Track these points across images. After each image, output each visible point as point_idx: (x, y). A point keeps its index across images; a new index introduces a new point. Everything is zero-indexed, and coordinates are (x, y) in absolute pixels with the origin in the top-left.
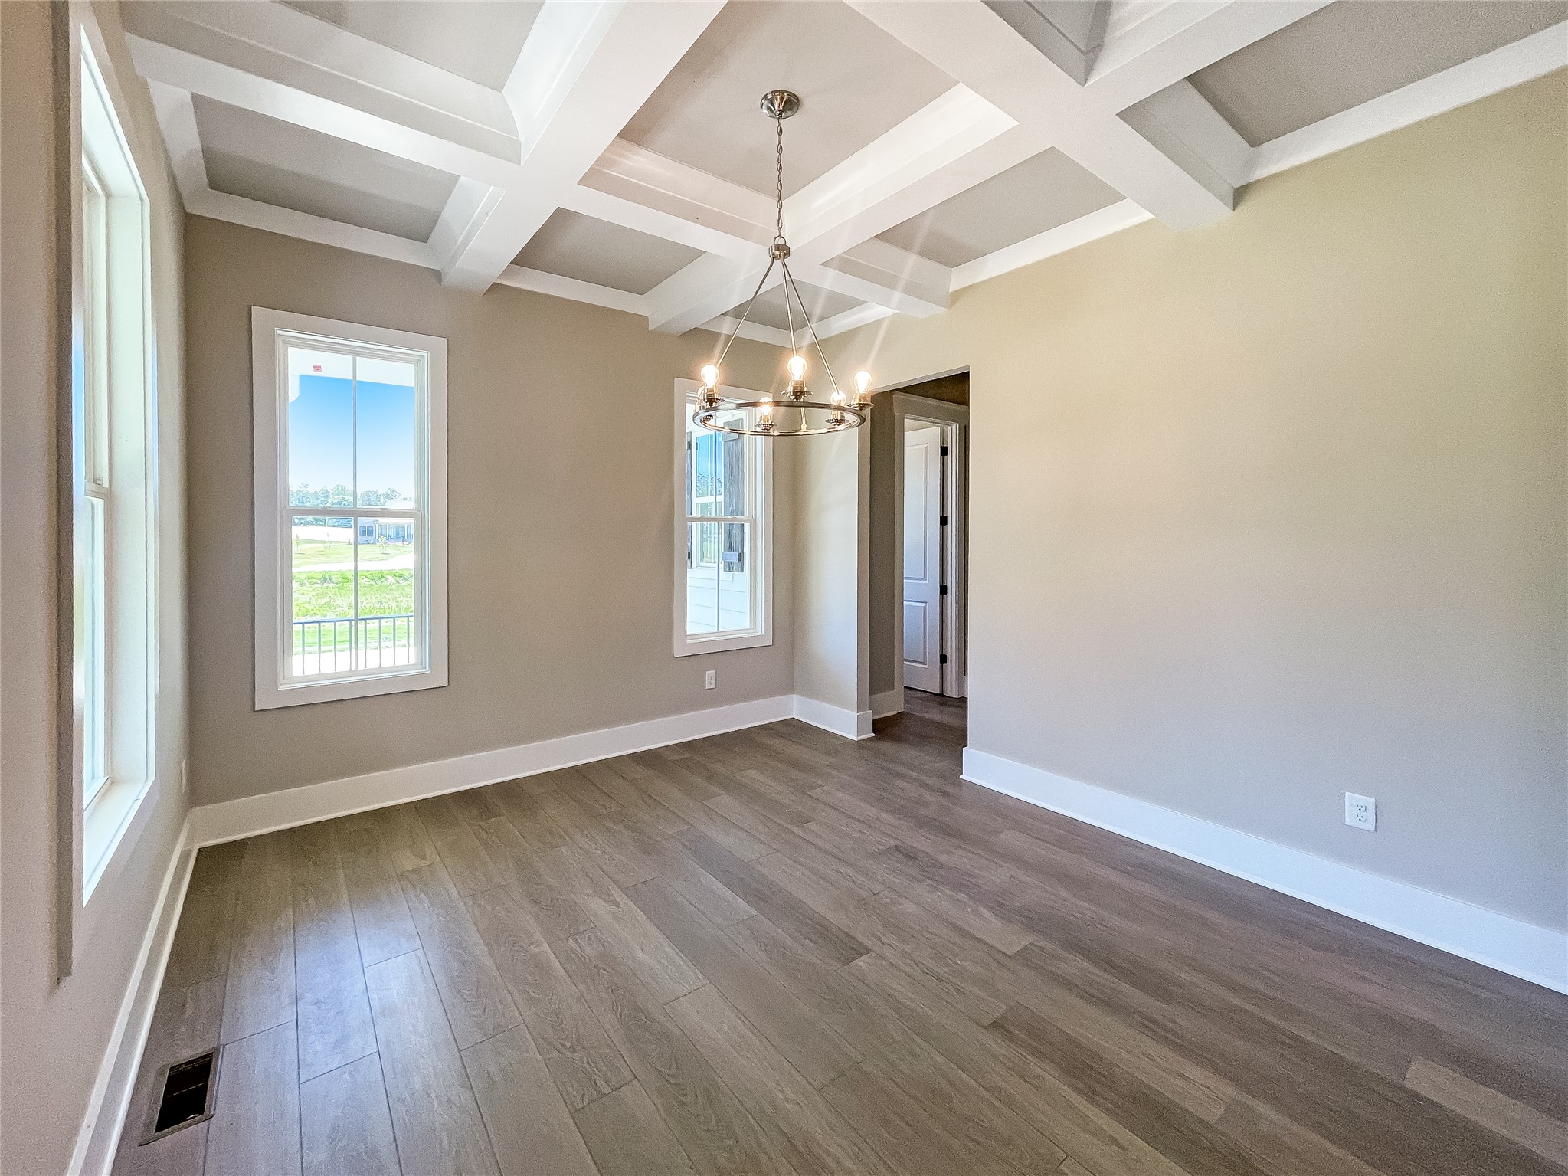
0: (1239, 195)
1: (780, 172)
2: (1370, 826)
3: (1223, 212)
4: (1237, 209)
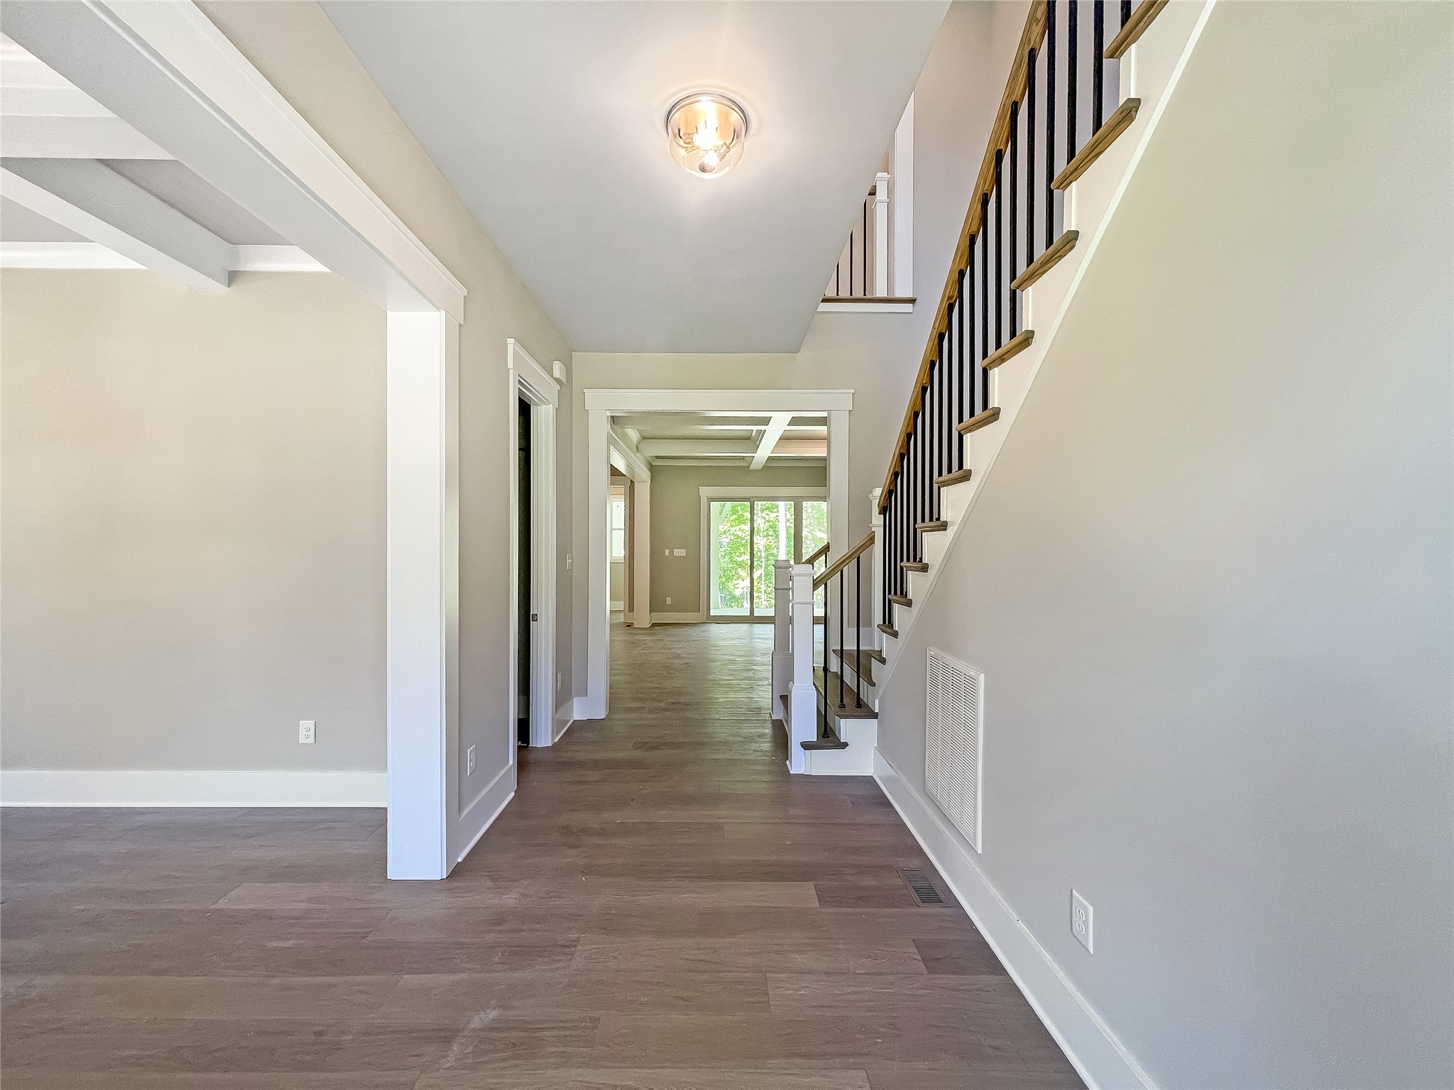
0: (233, 277)
4: (232, 287)
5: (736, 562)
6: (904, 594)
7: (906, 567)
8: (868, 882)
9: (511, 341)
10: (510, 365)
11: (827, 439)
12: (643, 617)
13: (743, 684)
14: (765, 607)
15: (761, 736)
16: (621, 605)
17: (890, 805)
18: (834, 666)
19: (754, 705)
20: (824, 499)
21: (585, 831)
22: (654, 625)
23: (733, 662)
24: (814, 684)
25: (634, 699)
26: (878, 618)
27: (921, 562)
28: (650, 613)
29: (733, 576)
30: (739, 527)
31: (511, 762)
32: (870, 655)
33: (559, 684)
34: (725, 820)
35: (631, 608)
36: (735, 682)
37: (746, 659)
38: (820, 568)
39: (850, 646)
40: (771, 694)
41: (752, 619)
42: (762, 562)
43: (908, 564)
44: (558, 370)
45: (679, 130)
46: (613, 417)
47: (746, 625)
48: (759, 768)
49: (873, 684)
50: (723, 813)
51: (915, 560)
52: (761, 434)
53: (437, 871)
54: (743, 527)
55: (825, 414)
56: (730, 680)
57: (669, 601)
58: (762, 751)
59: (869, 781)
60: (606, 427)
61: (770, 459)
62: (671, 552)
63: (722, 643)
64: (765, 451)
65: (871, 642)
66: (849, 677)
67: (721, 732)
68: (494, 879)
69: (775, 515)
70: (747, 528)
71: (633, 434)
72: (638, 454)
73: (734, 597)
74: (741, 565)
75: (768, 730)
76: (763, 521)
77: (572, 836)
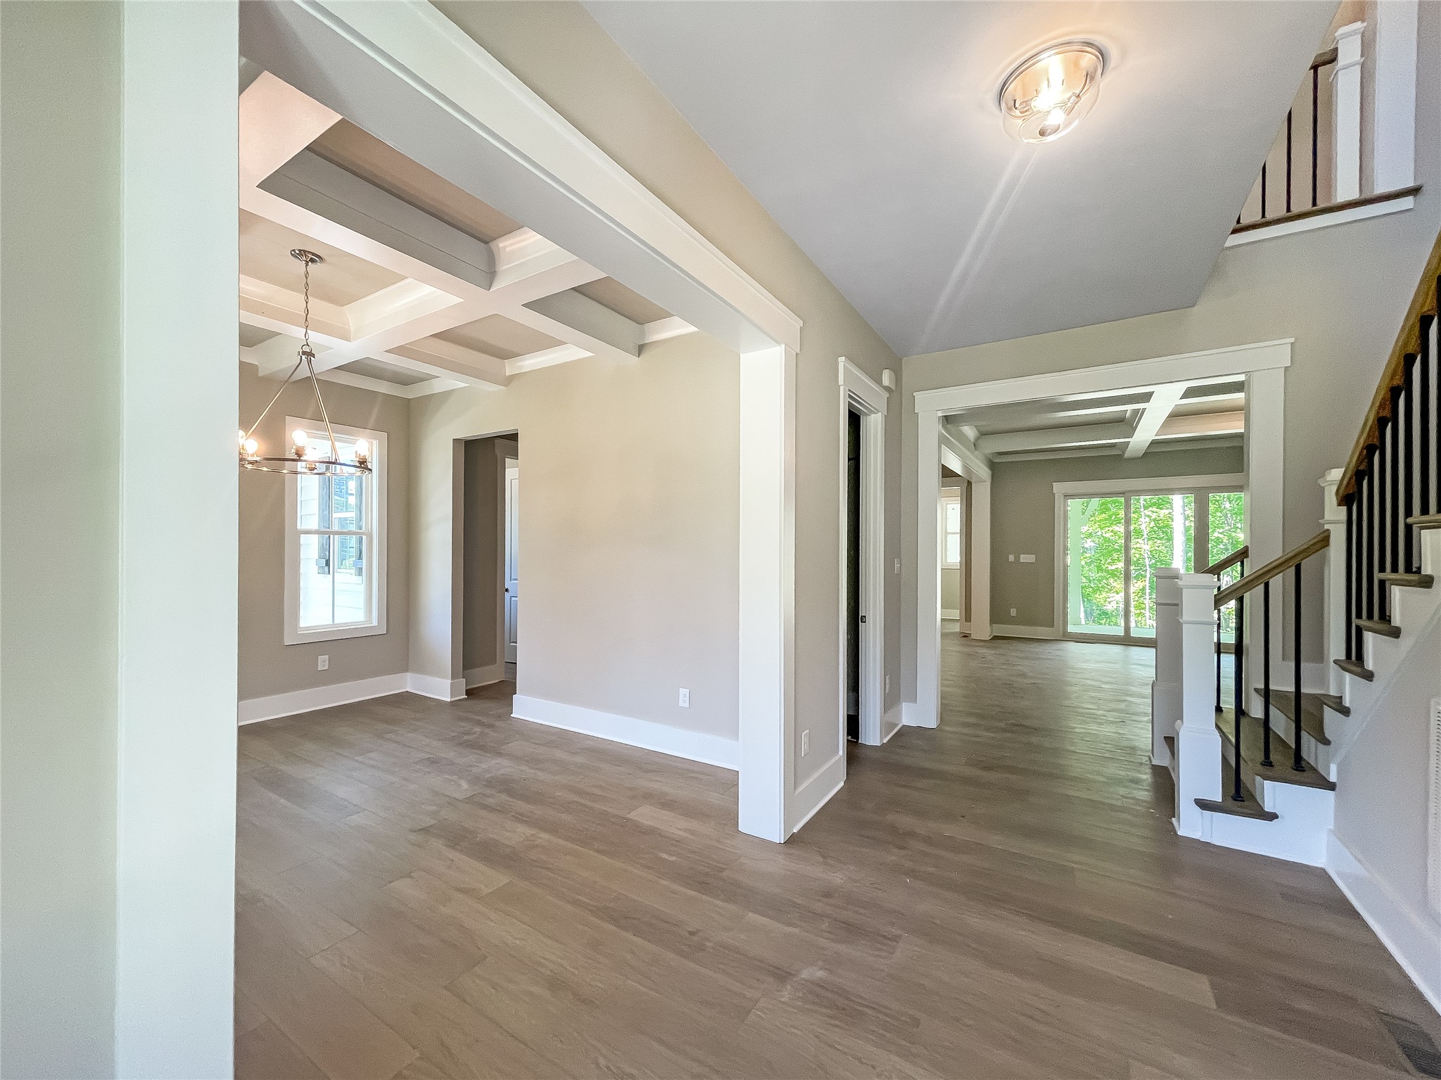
0: (641, 349)
1: (307, 303)
2: (687, 705)
3: (632, 360)
4: (641, 357)
5: (1107, 571)
6: (1385, 617)
7: (1389, 580)
8: (1304, 1005)
9: (841, 359)
10: (841, 381)
11: (1244, 410)
12: (982, 627)
13: (1111, 716)
14: (1146, 626)
15: (1136, 781)
16: (956, 614)
17: (1356, 915)
18: (1256, 709)
19: (1125, 743)
20: (1240, 488)
21: (911, 834)
22: (995, 638)
23: (1099, 689)
24: (1218, 727)
25: (971, 714)
26: (1336, 647)
27: (1420, 573)
28: (991, 625)
29: (1103, 587)
30: (1111, 529)
31: (841, 753)
32: (1320, 701)
33: (887, 687)
34: (1076, 866)
35: (968, 618)
36: (1100, 712)
37: (1115, 686)
38: (1229, 578)
39: (1283, 683)
40: (1151, 732)
41: (1127, 641)
42: (1146, 571)
43: (1394, 576)
44: (887, 377)
45: (1015, 101)
46: (946, 417)
47: (1122, 646)
48: (1129, 817)
49: (1326, 742)
50: (1077, 858)
51: (1408, 569)
52: (1138, 415)
53: (777, 835)
54: (1116, 528)
55: (1242, 378)
56: (1091, 709)
57: (1013, 612)
58: (1133, 798)
59: (1322, 874)
60: (938, 428)
61: (1154, 443)
62: (1017, 558)
63: (1085, 666)
64: (1145, 434)
65: (1322, 679)
66: (1281, 724)
67: (1076, 767)
68: (824, 857)
69: (1167, 511)
70: (1121, 529)
71: (969, 431)
72: (976, 452)
73: (1105, 613)
74: (1113, 574)
75: (1147, 777)
76: (1147, 520)
77: (900, 837)
